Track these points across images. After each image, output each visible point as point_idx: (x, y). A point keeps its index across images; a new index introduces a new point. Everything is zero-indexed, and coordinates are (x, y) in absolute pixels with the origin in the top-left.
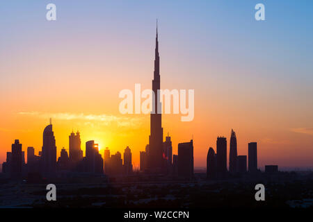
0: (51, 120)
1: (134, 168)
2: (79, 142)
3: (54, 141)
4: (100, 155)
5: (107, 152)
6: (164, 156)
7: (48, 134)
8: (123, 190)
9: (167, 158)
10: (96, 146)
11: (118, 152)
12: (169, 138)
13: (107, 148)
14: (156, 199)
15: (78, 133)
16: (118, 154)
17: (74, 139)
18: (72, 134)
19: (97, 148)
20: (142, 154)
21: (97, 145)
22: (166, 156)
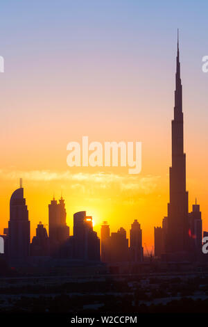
0: (21, 181)
1: (145, 252)
2: (64, 214)
3: (26, 212)
4: (96, 233)
5: (106, 228)
6: (190, 233)
7: (18, 202)
8: (130, 285)
9: (195, 237)
10: (88, 220)
11: (121, 228)
12: (196, 207)
13: (105, 222)
14: (178, 298)
15: (62, 201)
16: (122, 232)
17: (56, 209)
18: (54, 202)
19: (91, 223)
20: (157, 230)
21: (91, 217)
22: (193, 234)
